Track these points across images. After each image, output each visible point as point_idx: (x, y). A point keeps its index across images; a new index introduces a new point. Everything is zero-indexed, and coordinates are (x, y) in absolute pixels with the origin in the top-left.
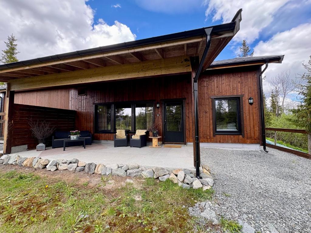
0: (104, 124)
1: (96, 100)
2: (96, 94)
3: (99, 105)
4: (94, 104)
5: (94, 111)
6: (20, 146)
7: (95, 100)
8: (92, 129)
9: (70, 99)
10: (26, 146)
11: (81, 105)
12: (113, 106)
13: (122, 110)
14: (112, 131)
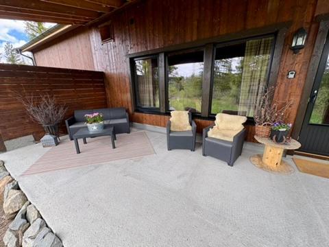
0: (148, 95)
1: (131, 48)
2: (129, 35)
3: (136, 57)
4: (127, 55)
5: (129, 72)
6: (20, 139)
7: (129, 48)
8: (130, 105)
9: (93, 51)
10: (31, 137)
11: (109, 61)
12: (162, 58)
13: (175, 69)
14: (163, 110)
